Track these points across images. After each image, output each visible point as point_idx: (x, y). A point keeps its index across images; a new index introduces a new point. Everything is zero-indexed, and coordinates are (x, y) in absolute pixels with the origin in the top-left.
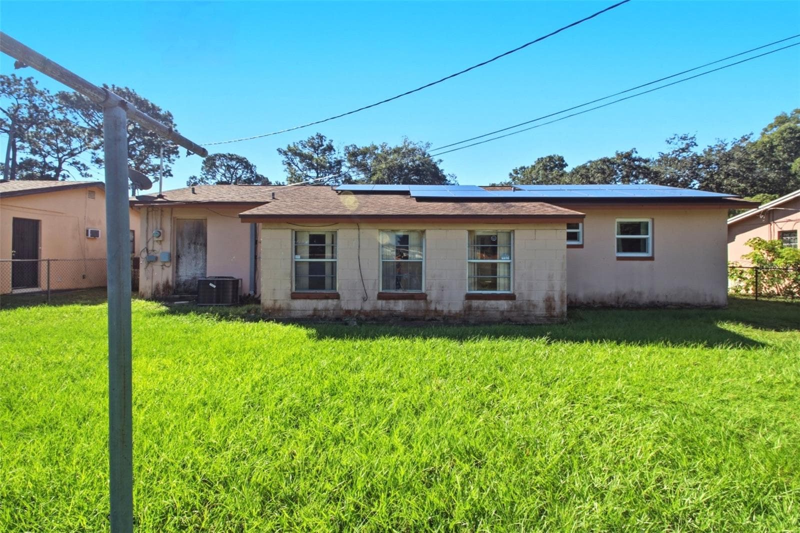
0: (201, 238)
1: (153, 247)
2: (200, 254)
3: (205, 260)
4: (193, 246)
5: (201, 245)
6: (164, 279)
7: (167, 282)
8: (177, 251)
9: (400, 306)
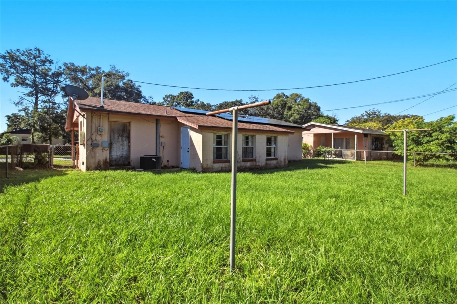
0: (126, 133)
1: (96, 138)
2: (126, 143)
3: (129, 146)
4: (120, 138)
5: (126, 137)
6: (104, 158)
7: (106, 159)
8: (111, 140)
9: (248, 164)
